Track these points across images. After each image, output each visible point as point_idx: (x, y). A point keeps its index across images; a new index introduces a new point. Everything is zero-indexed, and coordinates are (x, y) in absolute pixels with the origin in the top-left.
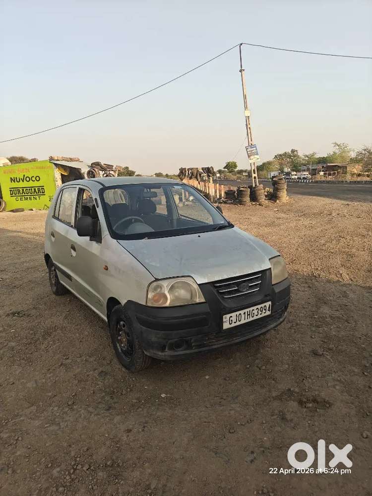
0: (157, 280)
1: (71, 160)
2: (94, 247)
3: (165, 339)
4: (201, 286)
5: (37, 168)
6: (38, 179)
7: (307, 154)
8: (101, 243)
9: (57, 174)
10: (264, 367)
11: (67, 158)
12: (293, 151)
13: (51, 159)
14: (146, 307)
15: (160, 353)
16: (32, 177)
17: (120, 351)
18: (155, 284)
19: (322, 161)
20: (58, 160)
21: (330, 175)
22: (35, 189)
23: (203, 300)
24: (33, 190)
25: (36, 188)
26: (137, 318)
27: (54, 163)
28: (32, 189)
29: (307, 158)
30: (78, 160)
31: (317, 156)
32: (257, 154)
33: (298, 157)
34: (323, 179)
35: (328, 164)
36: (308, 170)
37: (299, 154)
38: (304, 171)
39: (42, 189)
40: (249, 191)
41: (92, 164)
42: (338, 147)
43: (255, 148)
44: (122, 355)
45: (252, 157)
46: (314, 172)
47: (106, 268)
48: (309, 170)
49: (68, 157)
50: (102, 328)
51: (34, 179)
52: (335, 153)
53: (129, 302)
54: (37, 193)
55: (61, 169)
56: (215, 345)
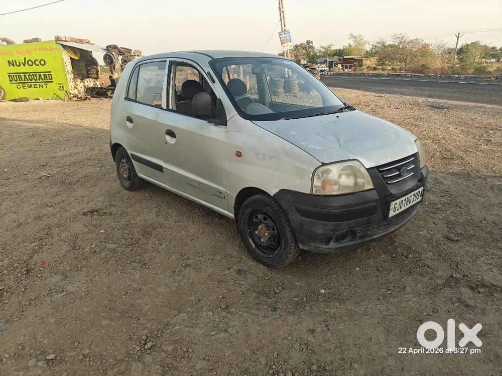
0: (324, 164)
1: (81, 41)
2: (212, 131)
3: (332, 231)
4: (369, 170)
5: (40, 49)
6: (42, 62)
7: (324, 46)
8: (226, 125)
9: (66, 57)
10: (411, 256)
11: (76, 39)
12: (308, 42)
13: (58, 39)
14: (311, 195)
15: (324, 246)
16: (35, 61)
17: (254, 247)
18: (322, 169)
19: (339, 53)
20: (67, 41)
21: (346, 67)
22: (40, 75)
23: (371, 187)
24: (38, 76)
25: (42, 74)
26: (296, 209)
27: (62, 45)
28: (36, 75)
29: (323, 50)
30: (88, 42)
31: (334, 48)
32: (291, 41)
33: (313, 48)
34: (341, 71)
35: (345, 57)
36: (325, 62)
37: (314, 46)
38: (321, 63)
39: (49, 75)
40: (283, 81)
41: (107, 47)
42: (354, 40)
43: (288, 35)
44: (257, 250)
45: (285, 44)
46: (331, 65)
47: (239, 154)
48: (327, 62)
49: (78, 38)
50: (208, 224)
51: (37, 63)
52: (350, 46)
53: (283, 192)
54: (42, 80)
55: (71, 52)
56: (375, 235)
